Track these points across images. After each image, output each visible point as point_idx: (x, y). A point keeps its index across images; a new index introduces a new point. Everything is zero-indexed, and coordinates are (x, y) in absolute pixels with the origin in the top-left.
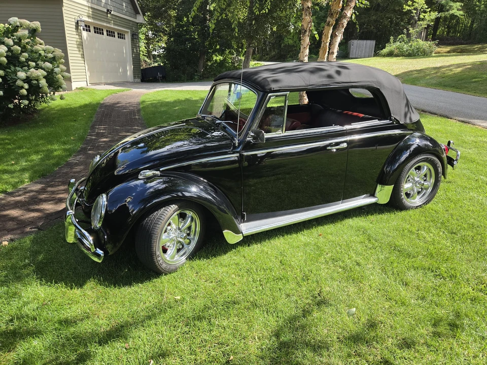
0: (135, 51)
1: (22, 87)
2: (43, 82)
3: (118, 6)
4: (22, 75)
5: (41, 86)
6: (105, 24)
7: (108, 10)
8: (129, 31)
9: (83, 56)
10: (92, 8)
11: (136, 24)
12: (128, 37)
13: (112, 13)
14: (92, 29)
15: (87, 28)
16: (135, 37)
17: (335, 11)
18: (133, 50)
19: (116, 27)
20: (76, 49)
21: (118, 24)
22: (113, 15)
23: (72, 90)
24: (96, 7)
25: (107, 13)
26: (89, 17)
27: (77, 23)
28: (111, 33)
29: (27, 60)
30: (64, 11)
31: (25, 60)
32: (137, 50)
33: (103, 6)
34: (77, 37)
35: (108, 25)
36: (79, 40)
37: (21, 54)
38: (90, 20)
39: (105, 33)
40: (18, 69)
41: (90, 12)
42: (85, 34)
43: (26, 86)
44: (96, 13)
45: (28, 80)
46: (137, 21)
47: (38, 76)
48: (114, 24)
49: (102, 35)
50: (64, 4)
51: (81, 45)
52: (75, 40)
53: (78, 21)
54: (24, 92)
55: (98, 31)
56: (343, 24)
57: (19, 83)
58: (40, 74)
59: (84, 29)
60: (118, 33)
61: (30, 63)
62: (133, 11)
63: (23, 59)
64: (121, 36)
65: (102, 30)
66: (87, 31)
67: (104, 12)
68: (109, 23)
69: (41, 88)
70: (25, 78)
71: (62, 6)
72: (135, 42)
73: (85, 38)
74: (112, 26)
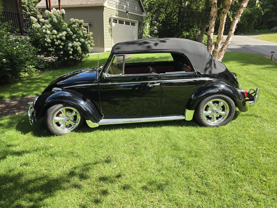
0: (140, 32)
1: (70, 50)
2: (79, 48)
3: (133, 9)
4: (70, 45)
5: (77, 50)
6: (125, 19)
7: (127, 11)
8: (138, 21)
9: (111, 35)
10: (118, 11)
11: (142, 17)
12: (137, 25)
13: (129, 12)
14: (118, 22)
15: (115, 21)
16: (140, 24)
17: (227, 5)
18: (138, 31)
19: (131, 20)
20: (108, 32)
21: (132, 18)
22: (129, 14)
23: (104, 52)
24: (120, 10)
25: (126, 13)
26: (116, 15)
27: (110, 19)
28: (127, 23)
29: (75, 38)
30: (104, 13)
31: (74, 38)
32: (141, 31)
33: (124, 9)
34: (110, 26)
35: (126, 19)
36: (110, 27)
37: (73, 35)
38: (117, 17)
39: (124, 23)
40: (70, 42)
41: (117, 13)
42: (114, 24)
43: (72, 50)
44: (120, 13)
45: (73, 47)
46: (142, 16)
47: (76, 45)
48: (130, 18)
49: (122, 24)
50: (104, 10)
51: (111, 30)
52: (108, 27)
53: (110, 18)
54: (71, 52)
55: (121, 22)
56: (240, 12)
57: (69, 48)
58: (78, 44)
59: (113, 22)
60: (132, 23)
61: (76, 39)
62: (141, 11)
63: (73, 37)
64: (133, 24)
65: (123, 22)
66: (115, 22)
67: (125, 12)
68: (127, 18)
69: (78, 51)
70: (72, 46)
71: (103, 11)
72: (140, 27)
73: (114, 26)
74: (128, 19)
